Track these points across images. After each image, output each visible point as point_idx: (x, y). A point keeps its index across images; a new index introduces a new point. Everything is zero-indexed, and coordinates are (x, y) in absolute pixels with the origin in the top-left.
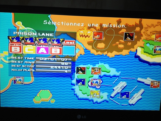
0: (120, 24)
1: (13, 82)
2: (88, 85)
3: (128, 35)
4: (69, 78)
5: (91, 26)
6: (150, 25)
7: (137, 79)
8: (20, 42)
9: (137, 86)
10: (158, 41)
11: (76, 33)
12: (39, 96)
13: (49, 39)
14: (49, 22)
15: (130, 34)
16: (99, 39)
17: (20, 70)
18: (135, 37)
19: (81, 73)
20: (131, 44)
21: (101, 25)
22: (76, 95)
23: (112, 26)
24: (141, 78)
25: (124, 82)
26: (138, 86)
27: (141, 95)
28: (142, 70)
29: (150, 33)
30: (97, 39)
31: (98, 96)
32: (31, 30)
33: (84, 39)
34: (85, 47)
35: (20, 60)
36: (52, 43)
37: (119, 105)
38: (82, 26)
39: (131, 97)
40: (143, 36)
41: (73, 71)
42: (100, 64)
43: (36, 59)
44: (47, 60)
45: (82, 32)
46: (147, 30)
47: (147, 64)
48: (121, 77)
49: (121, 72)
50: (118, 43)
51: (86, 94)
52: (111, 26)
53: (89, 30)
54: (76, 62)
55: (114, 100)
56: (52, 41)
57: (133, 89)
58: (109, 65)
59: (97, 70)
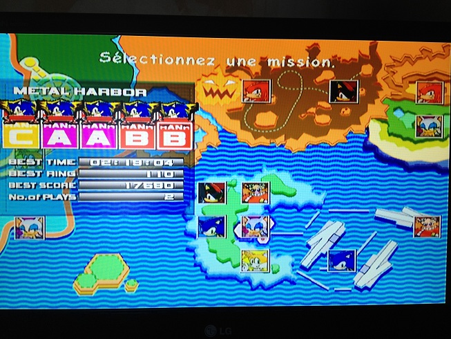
0: (317, 57)
1: (13, 234)
2: (233, 234)
3: (339, 86)
4: (180, 217)
5: (236, 64)
6: (399, 56)
7: (374, 213)
8: (33, 114)
9: (376, 232)
10: (426, 103)
11: (194, 85)
12: (90, 273)
13: (116, 106)
14: (115, 57)
15: (346, 84)
16: (260, 100)
17: (34, 198)
18: (361, 92)
19: (212, 199)
20: (351, 112)
21: (263, 62)
22: (200, 265)
23: (296, 64)
24: (386, 208)
25: (339, 223)
26: (378, 232)
27: (389, 259)
28: (385, 185)
29: (403, 79)
30: (253, 102)
31: (264, 265)
32: (64, 81)
33: (218, 103)
34: (221, 124)
35: (33, 167)
36: (125, 116)
37: (326, 292)
38: (209, 64)
39: (359, 265)
40: (382, 90)
41: (189, 195)
42: (266, 171)
43: (79, 165)
44: (112, 164)
45: (211, 82)
46: (394, 73)
47: (400, 166)
48: (327, 209)
49: (328, 194)
50: (313, 110)
51: (229, 262)
52: (293, 64)
53: (230, 77)
54: (196, 168)
55: (310, 278)
56: (124, 110)
57: (365, 242)
58: (293, 175)
59: (259, 191)
